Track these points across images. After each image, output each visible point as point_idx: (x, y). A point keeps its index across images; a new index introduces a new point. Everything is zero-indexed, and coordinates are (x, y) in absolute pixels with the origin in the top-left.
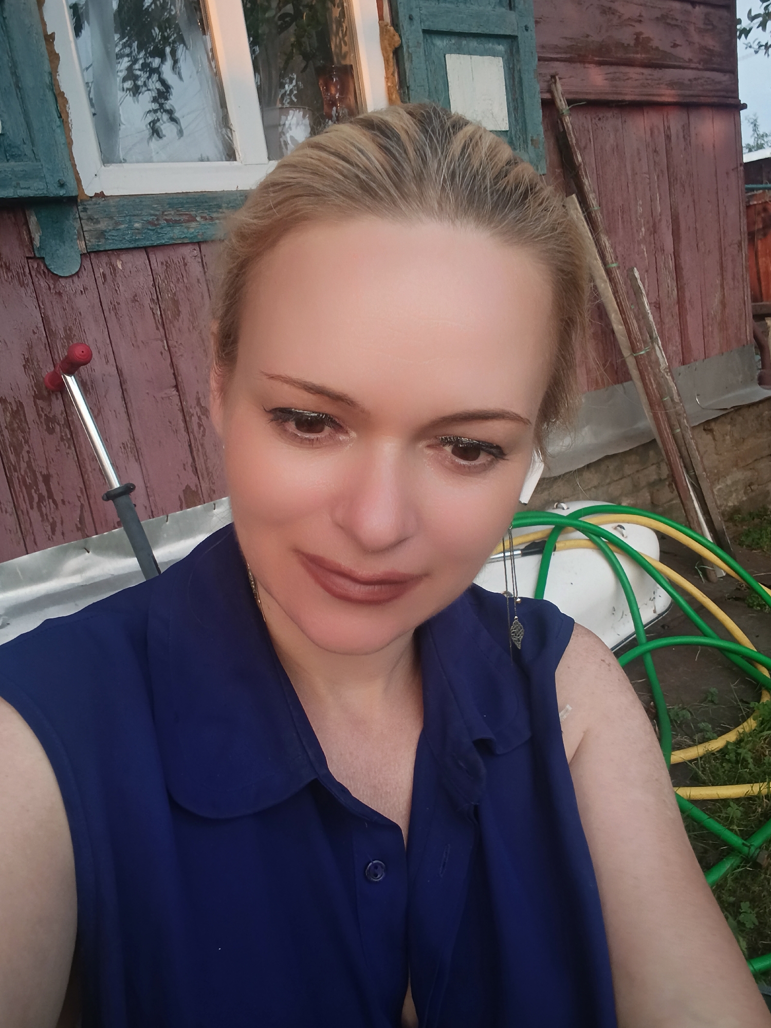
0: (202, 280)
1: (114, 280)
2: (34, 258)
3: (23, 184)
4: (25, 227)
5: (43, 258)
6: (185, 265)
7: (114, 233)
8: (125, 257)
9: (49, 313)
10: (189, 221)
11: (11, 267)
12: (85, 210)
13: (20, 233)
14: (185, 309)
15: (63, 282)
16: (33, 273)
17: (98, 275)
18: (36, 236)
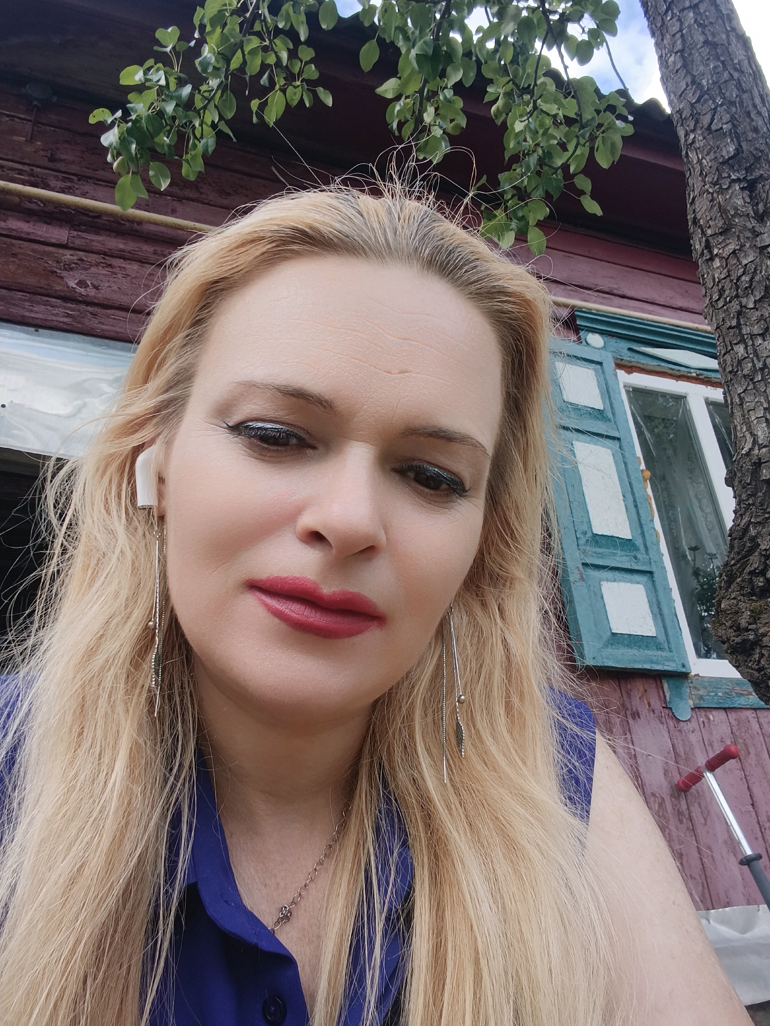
0: (760, 732)
1: (709, 726)
2: (667, 708)
3: (666, 663)
4: (662, 689)
5: (671, 708)
6: (749, 722)
7: (708, 697)
8: (715, 713)
9: (676, 742)
10: (748, 695)
11: (655, 712)
12: (692, 683)
13: (659, 693)
14: (752, 750)
15: (682, 724)
16: (666, 716)
17: (701, 722)
18: (668, 695)
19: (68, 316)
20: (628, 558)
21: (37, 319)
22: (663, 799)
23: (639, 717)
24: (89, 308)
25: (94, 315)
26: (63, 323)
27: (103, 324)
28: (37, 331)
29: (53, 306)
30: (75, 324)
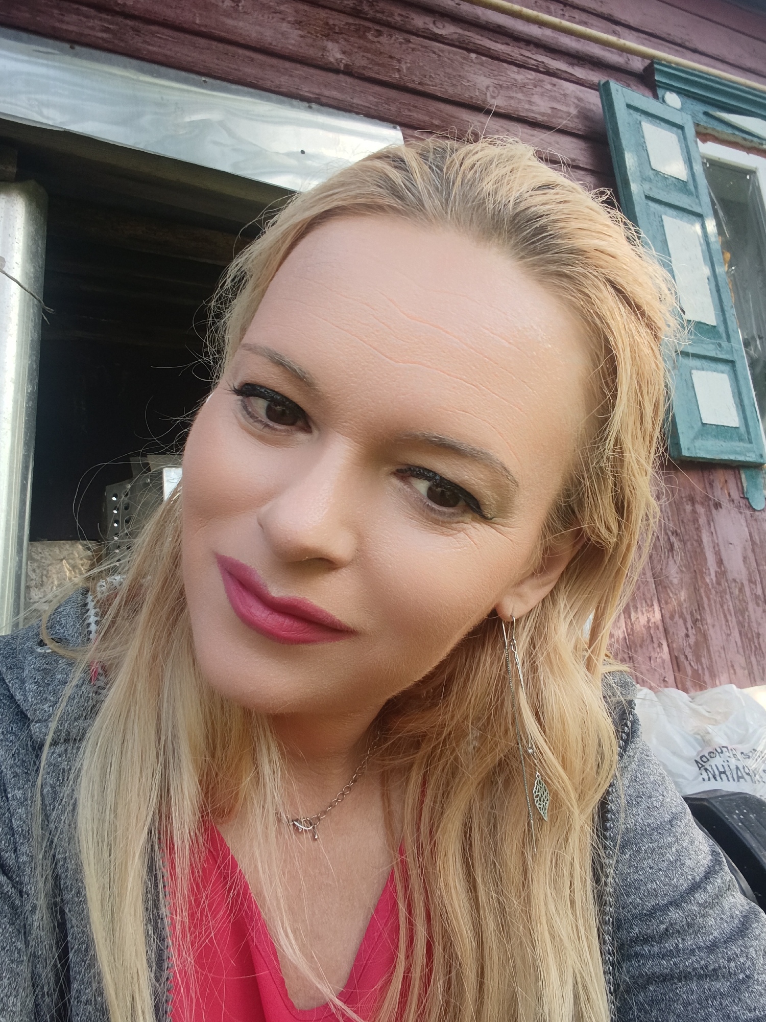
2: (744, 498)
3: (748, 455)
4: (739, 480)
5: (748, 499)
9: (752, 530)
13: (737, 483)
15: (757, 513)
16: (744, 506)
18: (745, 485)
19: (106, 30)
20: (714, 347)
21: (72, 32)
22: (742, 584)
23: (721, 507)
24: (130, 23)
25: (137, 31)
26: (102, 39)
27: (149, 44)
28: (72, 48)
29: (87, 17)
30: (116, 42)
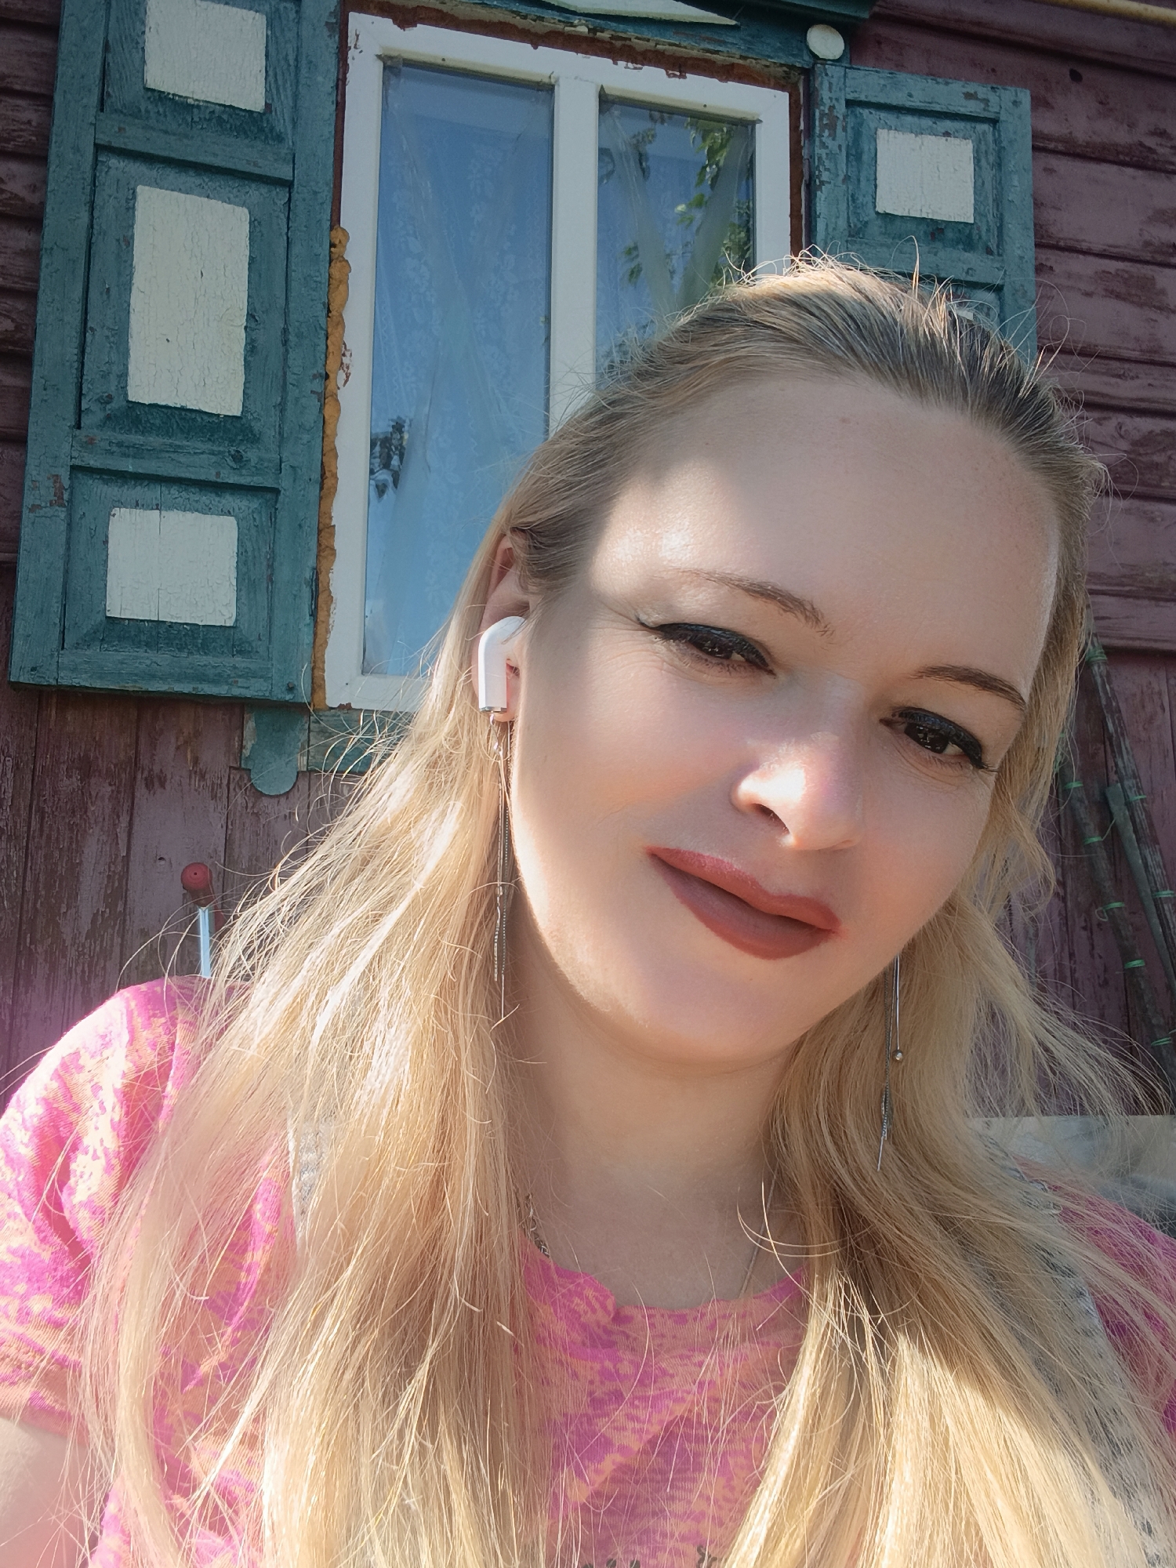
2: (238, 769)
4: (238, 732)
5: (248, 771)
11: (207, 776)
12: (319, 722)
13: (230, 739)
15: (265, 801)
16: (232, 787)
17: (312, 799)
18: (249, 744)
20: (214, 459)
23: (162, 786)
